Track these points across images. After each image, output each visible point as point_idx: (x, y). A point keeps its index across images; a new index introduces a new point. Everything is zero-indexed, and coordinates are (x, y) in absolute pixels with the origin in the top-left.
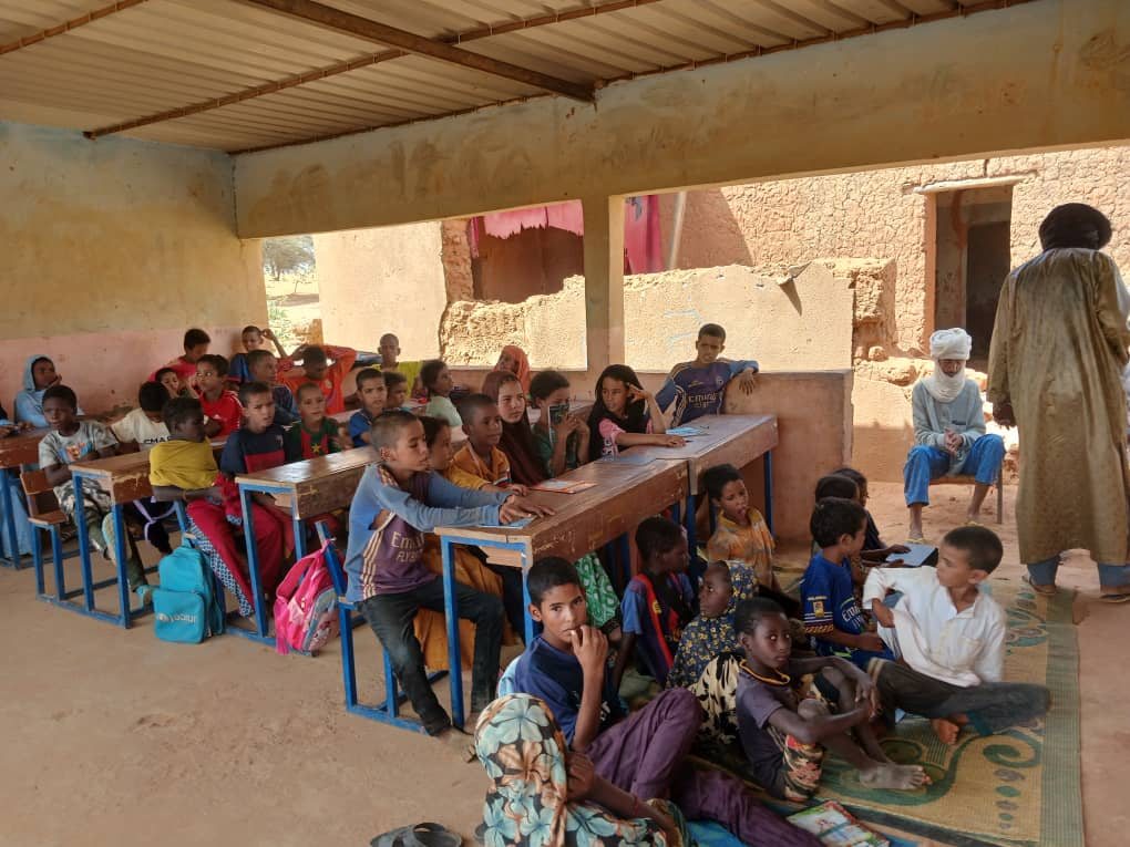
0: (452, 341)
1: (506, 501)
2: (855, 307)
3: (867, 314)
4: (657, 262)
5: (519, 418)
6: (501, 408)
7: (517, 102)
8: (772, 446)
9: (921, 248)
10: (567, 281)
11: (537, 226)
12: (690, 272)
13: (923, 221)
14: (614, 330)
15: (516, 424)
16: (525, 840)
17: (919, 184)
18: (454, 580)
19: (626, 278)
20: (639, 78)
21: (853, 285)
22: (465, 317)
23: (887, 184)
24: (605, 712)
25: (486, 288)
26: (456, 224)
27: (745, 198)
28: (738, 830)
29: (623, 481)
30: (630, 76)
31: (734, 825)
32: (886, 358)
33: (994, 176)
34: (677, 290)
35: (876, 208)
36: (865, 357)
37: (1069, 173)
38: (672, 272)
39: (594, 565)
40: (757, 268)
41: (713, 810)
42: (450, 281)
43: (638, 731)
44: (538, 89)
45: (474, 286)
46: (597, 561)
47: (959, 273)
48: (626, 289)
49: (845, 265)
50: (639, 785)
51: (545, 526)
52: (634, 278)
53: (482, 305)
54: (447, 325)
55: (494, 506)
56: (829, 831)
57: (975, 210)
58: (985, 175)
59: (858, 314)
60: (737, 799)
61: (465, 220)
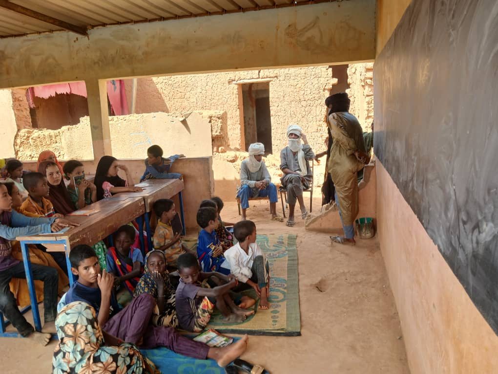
0: (21, 149)
1: (54, 221)
2: (212, 131)
3: (217, 134)
4: (126, 110)
5: (59, 183)
6: (48, 178)
7: (47, 33)
8: (182, 189)
9: (237, 107)
10: (81, 119)
11: (65, 93)
12: (141, 115)
13: (237, 96)
14: (106, 141)
15: (58, 185)
16: (72, 369)
17: (235, 80)
18: (29, 262)
19: (110, 118)
20: (108, 26)
21: (210, 122)
22: (28, 137)
23: (222, 80)
24: (111, 310)
25: (39, 123)
26: (19, 91)
27: (164, 84)
28: (173, 347)
29: (113, 209)
30: (104, 25)
31: (171, 346)
32: (225, 152)
33: (262, 78)
34: (135, 123)
35: (219, 90)
36: (218, 151)
37: (289, 78)
38: (132, 115)
39: (104, 249)
40: (170, 114)
41: (162, 342)
42: (18, 119)
43: (126, 315)
44: (58, 27)
45: (32, 122)
46: (105, 247)
47: (253, 118)
48: (110, 122)
49: (206, 113)
50: (129, 338)
51: (76, 231)
52: (115, 118)
53: (37, 131)
54: (18, 141)
55: (49, 223)
56: (210, 340)
57: (257, 92)
58: (259, 78)
59: (213, 134)
60: (172, 335)
61: (25, 89)
